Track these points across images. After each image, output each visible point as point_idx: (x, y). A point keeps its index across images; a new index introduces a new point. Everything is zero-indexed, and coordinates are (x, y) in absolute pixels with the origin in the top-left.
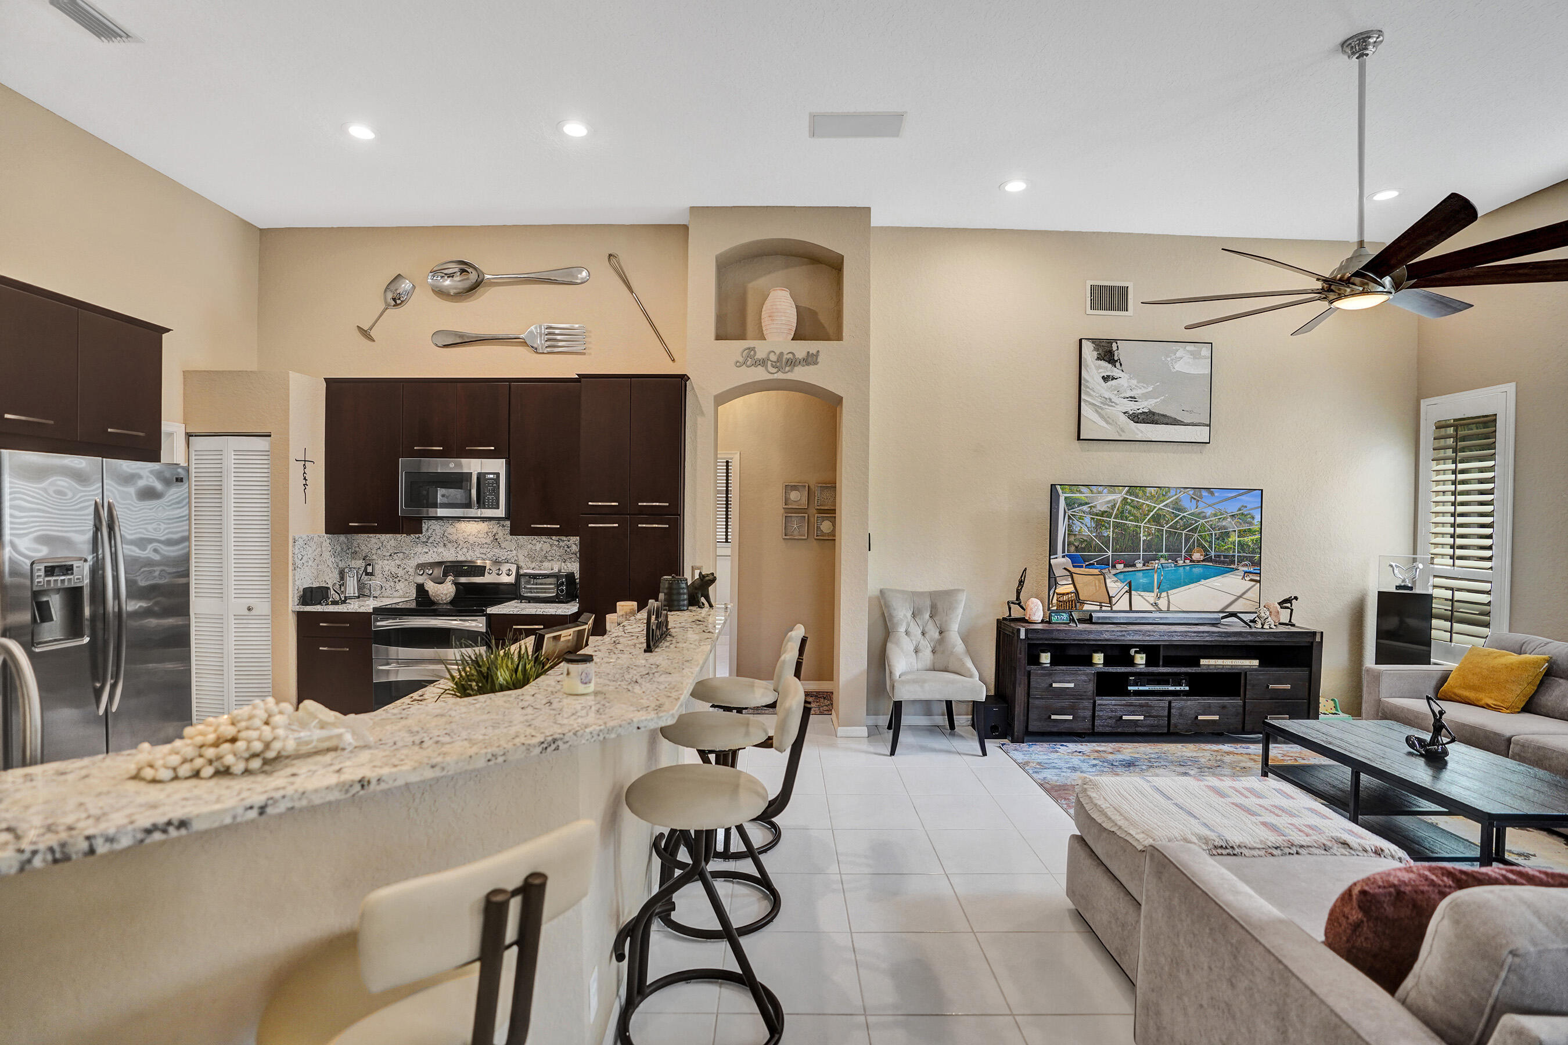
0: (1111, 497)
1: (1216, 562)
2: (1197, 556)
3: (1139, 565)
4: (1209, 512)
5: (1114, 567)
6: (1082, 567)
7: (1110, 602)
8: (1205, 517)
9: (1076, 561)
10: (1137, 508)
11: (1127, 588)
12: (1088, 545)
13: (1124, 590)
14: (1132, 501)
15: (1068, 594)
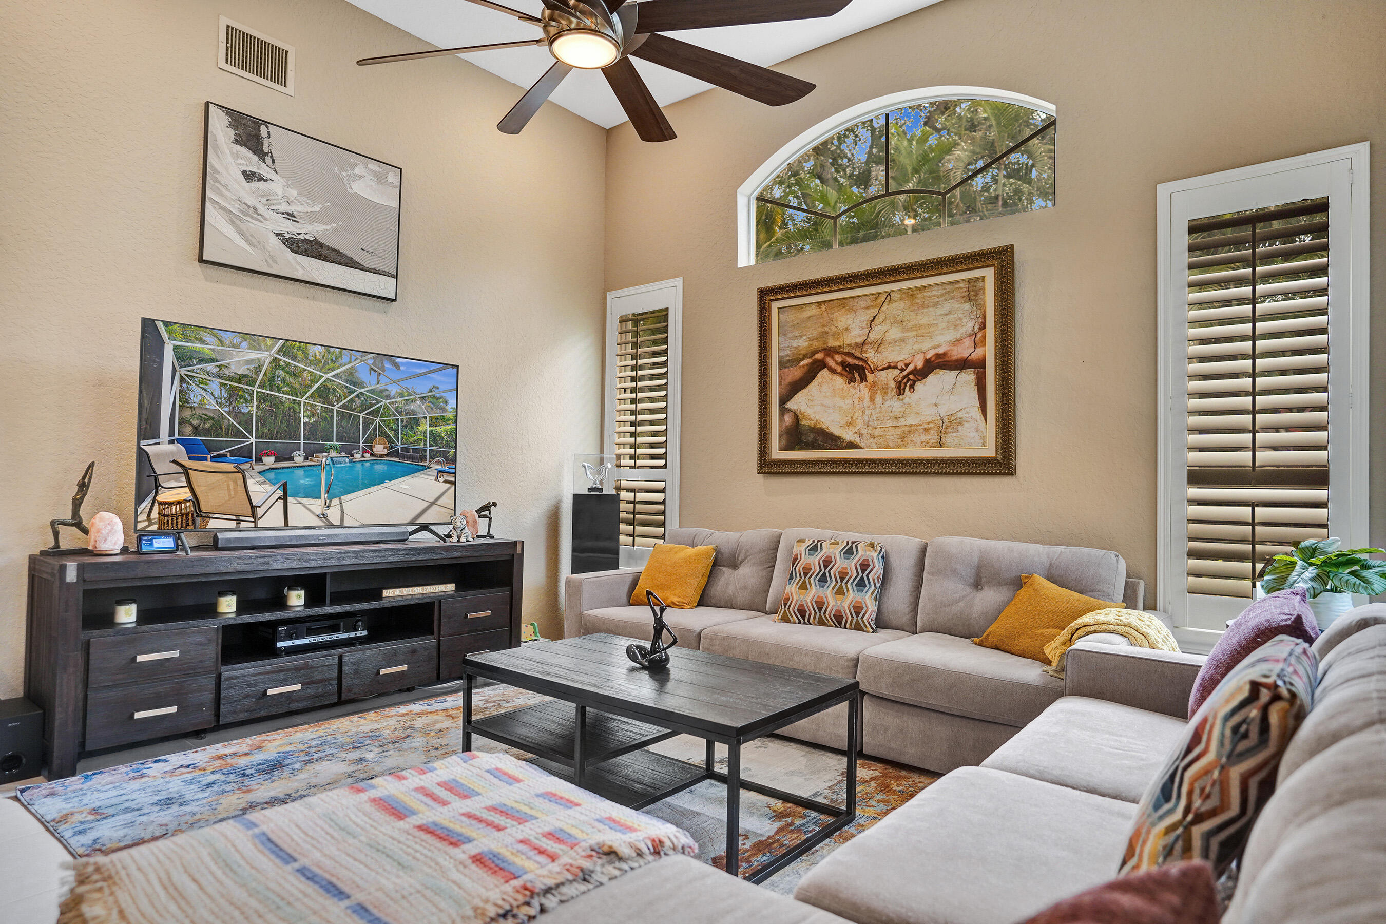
0: (253, 355)
1: (404, 457)
2: (379, 449)
3: (299, 459)
4: (394, 390)
5: (259, 460)
6: (205, 459)
7: (254, 514)
8: (388, 397)
9: (193, 450)
10: (295, 375)
11: (280, 493)
12: (216, 425)
13: (276, 496)
14: (287, 364)
15: (179, 503)
